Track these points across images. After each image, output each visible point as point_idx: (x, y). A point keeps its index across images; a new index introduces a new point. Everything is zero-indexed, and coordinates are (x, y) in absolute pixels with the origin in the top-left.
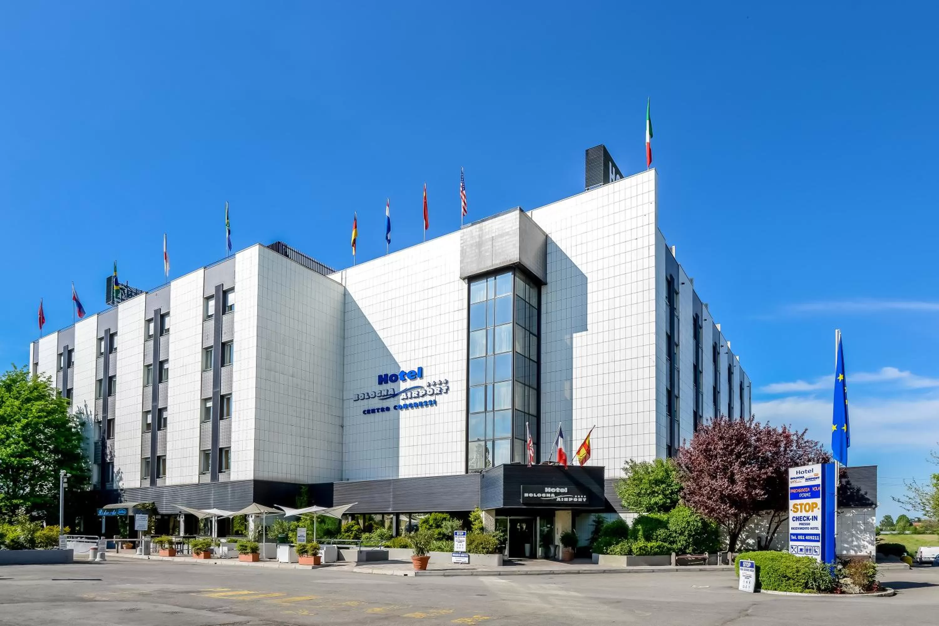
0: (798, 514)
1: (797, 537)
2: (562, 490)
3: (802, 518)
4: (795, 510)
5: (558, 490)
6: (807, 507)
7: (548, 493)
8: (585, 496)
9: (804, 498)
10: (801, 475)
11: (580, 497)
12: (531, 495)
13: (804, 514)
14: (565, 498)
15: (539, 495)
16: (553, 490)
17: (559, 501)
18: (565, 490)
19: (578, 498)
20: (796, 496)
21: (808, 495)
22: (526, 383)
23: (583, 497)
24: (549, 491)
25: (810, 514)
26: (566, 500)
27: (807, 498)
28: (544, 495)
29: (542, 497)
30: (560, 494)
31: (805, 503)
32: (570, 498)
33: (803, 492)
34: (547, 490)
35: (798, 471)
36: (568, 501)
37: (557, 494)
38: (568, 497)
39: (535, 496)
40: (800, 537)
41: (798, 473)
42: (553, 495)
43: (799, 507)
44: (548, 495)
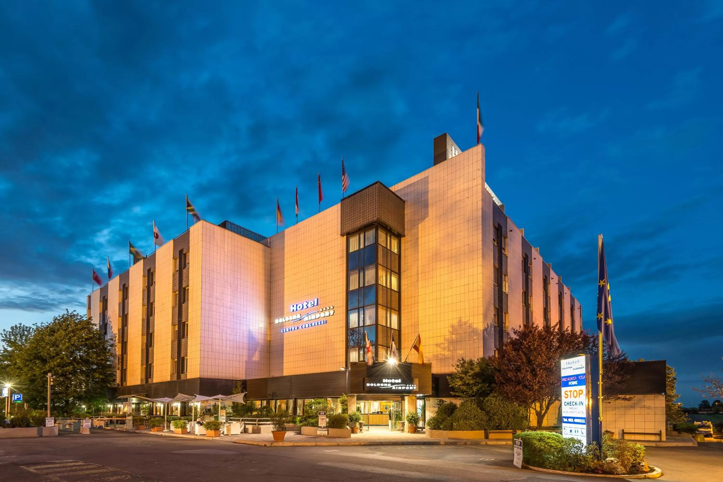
0: (568, 400)
1: (568, 420)
2: (397, 381)
3: (571, 403)
4: (566, 396)
5: (393, 381)
6: (575, 393)
7: (385, 383)
8: (415, 386)
9: (572, 386)
10: (570, 366)
11: (411, 386)
12: (372, 385)
13: (573, 399)
14: (399, 387)
15: (378, 385)
16: (390, 381)
17: (394, 389)
18: (399, 381)
19: (409, 386)
20: (566, 384)
21: (575, 383)
22: (388, 306)
23: (414, 386)
24: (386, 382)
25: (577, 400)
26: (400, 388)
27: (575, 385)
28: (382, 385)
29: (380, 386)
30: (395, 384)
31: (573, 391)
32: (403, 387)
33: (572, 381)
34: (384, 381)
35: (568, 363)
36: (402, 389)
37: (392, 384)
38: (402, 386)
39: (375, 385)
40: (570, 420)
41: (568, 364)
42: (389, 385)
43: (569, 393)
44: (386, 385)
